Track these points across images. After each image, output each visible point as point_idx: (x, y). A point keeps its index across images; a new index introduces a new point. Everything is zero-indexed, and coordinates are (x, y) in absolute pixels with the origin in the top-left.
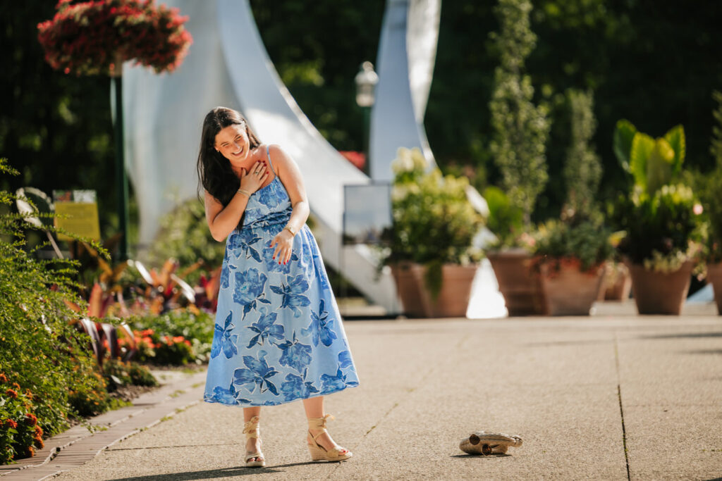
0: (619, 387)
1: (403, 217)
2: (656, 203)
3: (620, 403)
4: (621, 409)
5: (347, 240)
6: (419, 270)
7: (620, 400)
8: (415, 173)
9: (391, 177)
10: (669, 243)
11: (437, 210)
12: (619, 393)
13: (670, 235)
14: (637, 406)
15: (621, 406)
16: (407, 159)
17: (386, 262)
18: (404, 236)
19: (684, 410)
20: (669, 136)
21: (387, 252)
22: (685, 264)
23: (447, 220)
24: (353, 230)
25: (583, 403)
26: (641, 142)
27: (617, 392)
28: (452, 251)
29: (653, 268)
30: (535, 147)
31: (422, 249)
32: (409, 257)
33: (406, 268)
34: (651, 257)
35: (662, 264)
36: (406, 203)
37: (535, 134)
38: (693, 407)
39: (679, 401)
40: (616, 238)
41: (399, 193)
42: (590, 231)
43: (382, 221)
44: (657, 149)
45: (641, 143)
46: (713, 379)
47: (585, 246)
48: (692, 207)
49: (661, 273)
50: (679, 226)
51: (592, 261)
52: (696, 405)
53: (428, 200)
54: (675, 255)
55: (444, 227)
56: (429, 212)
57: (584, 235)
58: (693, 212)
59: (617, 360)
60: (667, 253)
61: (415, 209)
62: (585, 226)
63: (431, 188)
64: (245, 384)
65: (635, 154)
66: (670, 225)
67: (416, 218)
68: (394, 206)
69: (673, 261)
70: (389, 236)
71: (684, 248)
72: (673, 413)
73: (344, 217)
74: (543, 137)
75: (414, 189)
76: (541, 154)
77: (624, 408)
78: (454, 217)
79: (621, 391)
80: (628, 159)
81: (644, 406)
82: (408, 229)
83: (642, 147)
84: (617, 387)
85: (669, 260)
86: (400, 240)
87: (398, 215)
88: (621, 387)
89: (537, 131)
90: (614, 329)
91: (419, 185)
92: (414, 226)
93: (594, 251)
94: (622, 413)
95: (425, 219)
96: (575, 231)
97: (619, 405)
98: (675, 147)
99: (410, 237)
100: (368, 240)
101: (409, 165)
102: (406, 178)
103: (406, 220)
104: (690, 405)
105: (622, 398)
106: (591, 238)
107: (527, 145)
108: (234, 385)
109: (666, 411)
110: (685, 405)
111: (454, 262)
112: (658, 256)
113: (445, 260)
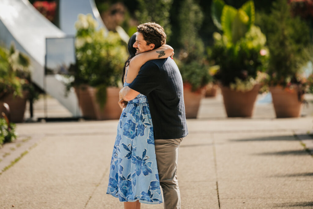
0: (217, 183)
1: (82, 57)
2: (237, 48)
3: (218, 196)
4: (219, 201)
5: (48, 72)
6: (92, 91)
7: (218, 194)
8: (89, 30)
9: (74, 32)
10: (245, 73)
11: (103, 53)
12: (217, 189)
13: (246, 68)
14: (228, 198)
15: (219, 198)
16: (84, 21)
17: (72, 84)
18: (82, 68)
19: (254, 202)
20: (245, 7)
21: (72, 79)
22: (255, 86)
23: (109, 60)
24: (52, 65)
25: (197, 197)
26: (228, 10)
27: (215, 187)
28: (112, 79)
29: (235, 89)
30: (163, 13)
31: (94, 77)
32: (86, 82)
33: (84, 89)
34: (234, 82)
35: (241, 86)
36: (84, 49)
37: (163, 5)
38: (259, 200)
39: (252, 195)
40: (213, 70)
41: (80, 43)
42: (197, 67)
43: (69, 60)
44: (238, 16)
45: (228, 12)
46: (271, 176)
47: (194, 76)
48: (259, 51)
49: (240, 92)
50: (252, 63)
51: (198, 85)
52: (261, 198)
53: (98, 47)
54: (249, 80)
55: (108, 64)
56: (99, 54)
57: (193, 69)
58: (260, 54)
59: (215, 161)
60: (244, 79)
61: (89, 52)
62: (194, 63)
63: (99, 39)
64: (156, 190)
65: (224, 18)
66: (246, 62)
67: (90, 58)
68: (77, 50)
69: (248, 84)
70: (74, 69)
71: (254, 76)
72: (248, 204)
73: (46, 57)
74: (168, 7)
75: (89, 40)
76: (167, 18)
77: (221, 201)
78: (114, 57)
79: (219, 187)
80: (220, 21)
81: (231, 199)
82: (85, 65)
83: (229, 14)
84: (215, 183)
85: (246, 84)
86: (80, 71)
87: (79, 55)
88: (219, 183)
89: (164, 3)
90: (212, 132)
91: (92, 38)
92: (89, 62)
93: (200, 79)
94: (219, 204)
95: (96, 59)
96: (188, 67)
97: (217, 197)
98: (249, 14)
99: (86, 69)
100: (61, 71)
101: (85, 25)
102: (84, 33)
103: (84, 59)
104: (258, 198)
105: (219, 192)
106: (198, 71)
107: (158, 12)
108: (150, 190)
109: (244, 203)
110: (255, 198)
111: (114, 86)
112: (239, 81)
113: (109, 84)
